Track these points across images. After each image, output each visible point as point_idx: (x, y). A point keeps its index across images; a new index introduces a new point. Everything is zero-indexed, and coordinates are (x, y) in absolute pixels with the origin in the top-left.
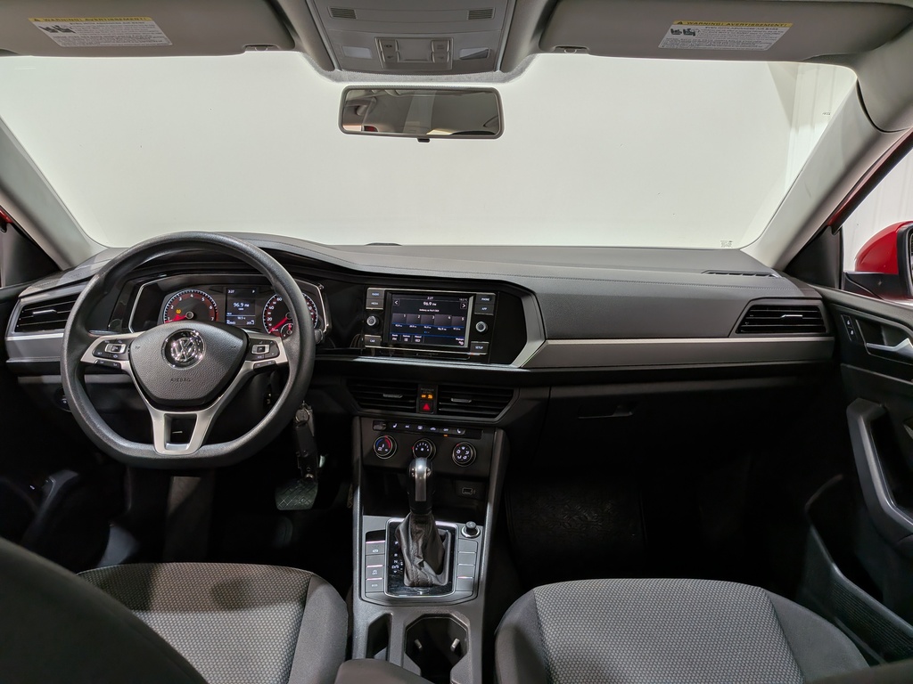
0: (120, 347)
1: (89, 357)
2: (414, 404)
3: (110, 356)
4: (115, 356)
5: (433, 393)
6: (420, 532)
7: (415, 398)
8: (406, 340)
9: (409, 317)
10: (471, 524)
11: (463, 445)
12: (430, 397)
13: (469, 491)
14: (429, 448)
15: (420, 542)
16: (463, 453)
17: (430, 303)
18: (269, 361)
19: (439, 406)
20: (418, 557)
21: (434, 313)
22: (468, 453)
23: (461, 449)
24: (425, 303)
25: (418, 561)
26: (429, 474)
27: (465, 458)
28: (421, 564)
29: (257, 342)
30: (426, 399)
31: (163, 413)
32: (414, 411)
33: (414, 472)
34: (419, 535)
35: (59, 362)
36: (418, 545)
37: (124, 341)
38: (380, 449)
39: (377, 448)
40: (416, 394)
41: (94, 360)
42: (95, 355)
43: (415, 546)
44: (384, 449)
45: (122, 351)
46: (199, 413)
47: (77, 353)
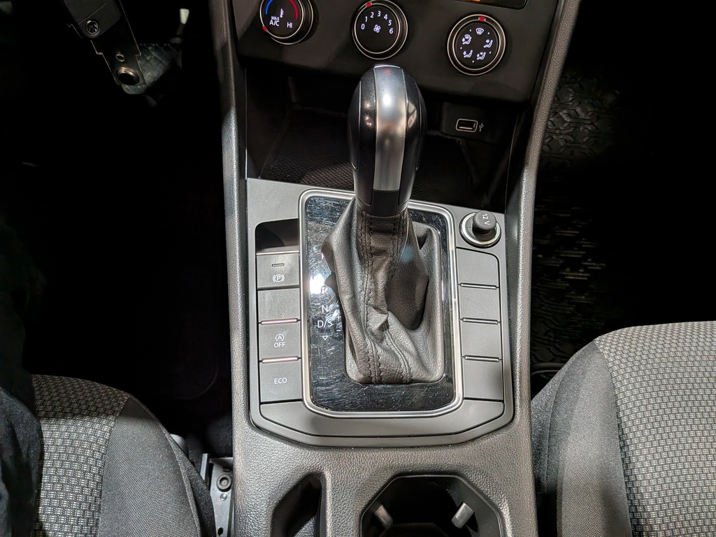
6: (380, 252)
10: (486, 218)
11: (481, 24)
13: (471, 124)
14: (395, 26)
15: (381, 276)
16: (477, 44)
20: (376, 308)
22: (489, 44)
23: (474, 34)
25: (376, 320)
26: (413, 119)
27: (481, 56)
28: (385, 326)
33: (373, 114)
34: (379, 259)
36: (375, 283)
38: (275, 21)
39: (267, 19)
43: (369, 284)
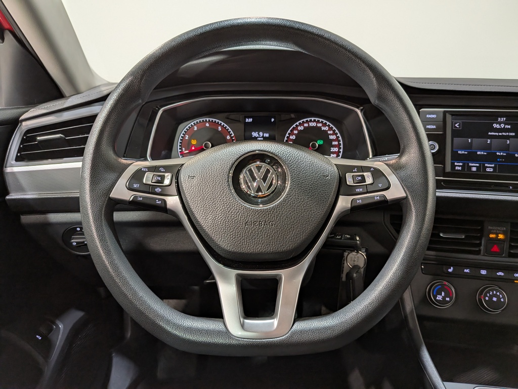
0: (163, 178)
1: (121, 191)
2: (480, 245)
3: (150, 189)
4: (158, 190)
5: (504, 233)
7: (480, 238)
8: (474, 169)
9: (477, 141)
12: (501, 236)
17: (502, 125)
18: (377, 196)
19: (511, 247)
21: (508, 137)
24: (495, 126)
29: (350, 169)
30: (497, 239)
31: (233, 273)
32: (478, 253)
35: (78, 198)
37: (168, 169)
40: (482, 233)
41: (128, 196)
42: (130, 189)
44: (444, 298)
45: (167, 182)
46: (283, 273)
47: (103, 185)
